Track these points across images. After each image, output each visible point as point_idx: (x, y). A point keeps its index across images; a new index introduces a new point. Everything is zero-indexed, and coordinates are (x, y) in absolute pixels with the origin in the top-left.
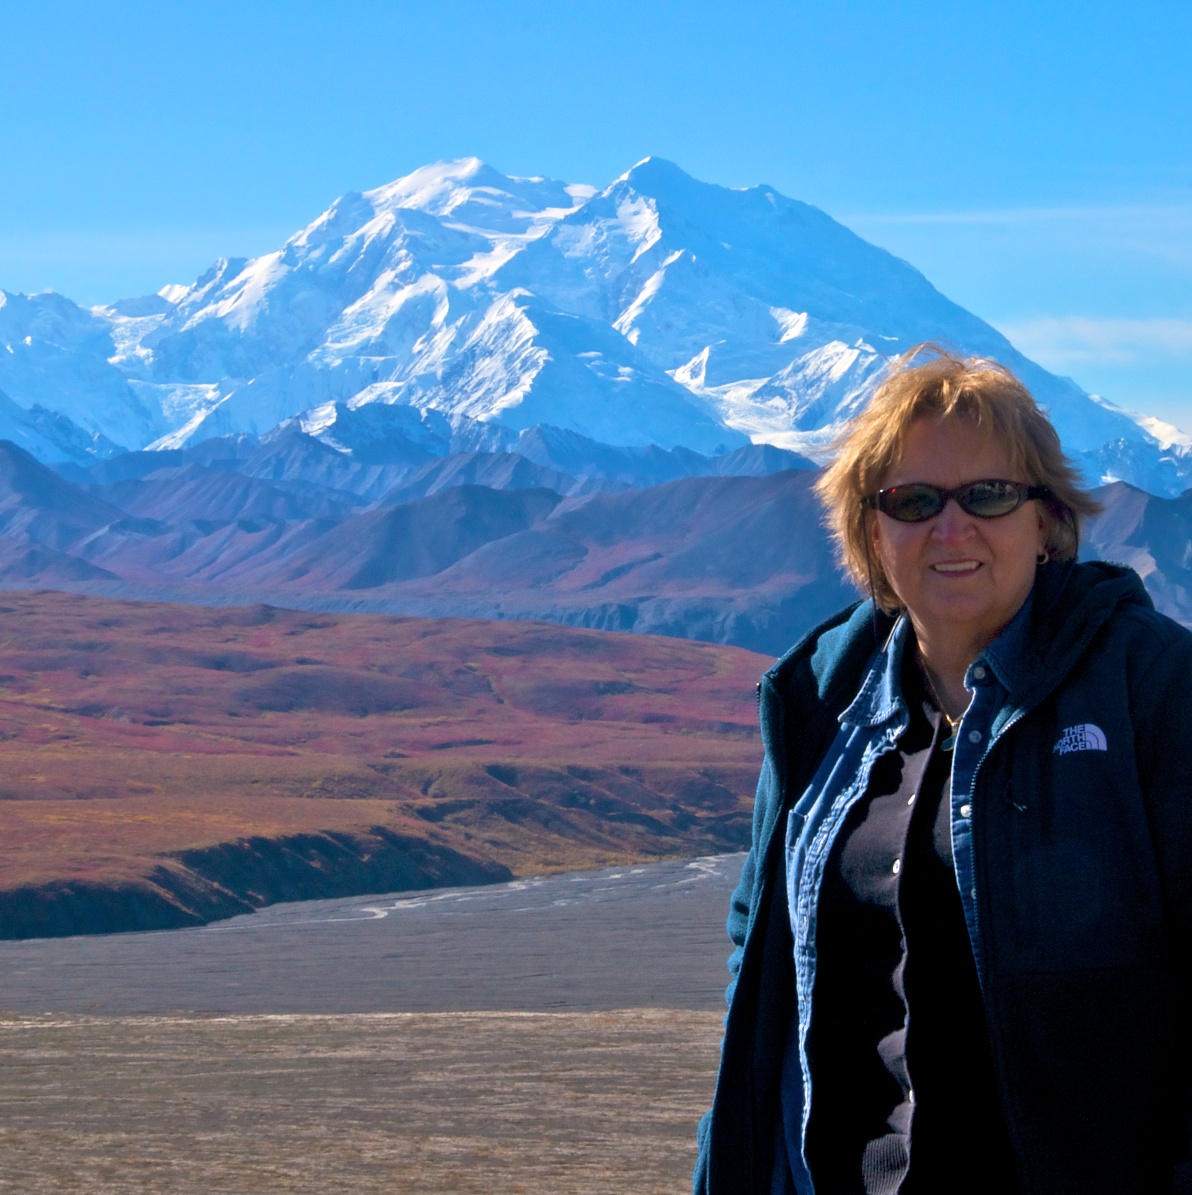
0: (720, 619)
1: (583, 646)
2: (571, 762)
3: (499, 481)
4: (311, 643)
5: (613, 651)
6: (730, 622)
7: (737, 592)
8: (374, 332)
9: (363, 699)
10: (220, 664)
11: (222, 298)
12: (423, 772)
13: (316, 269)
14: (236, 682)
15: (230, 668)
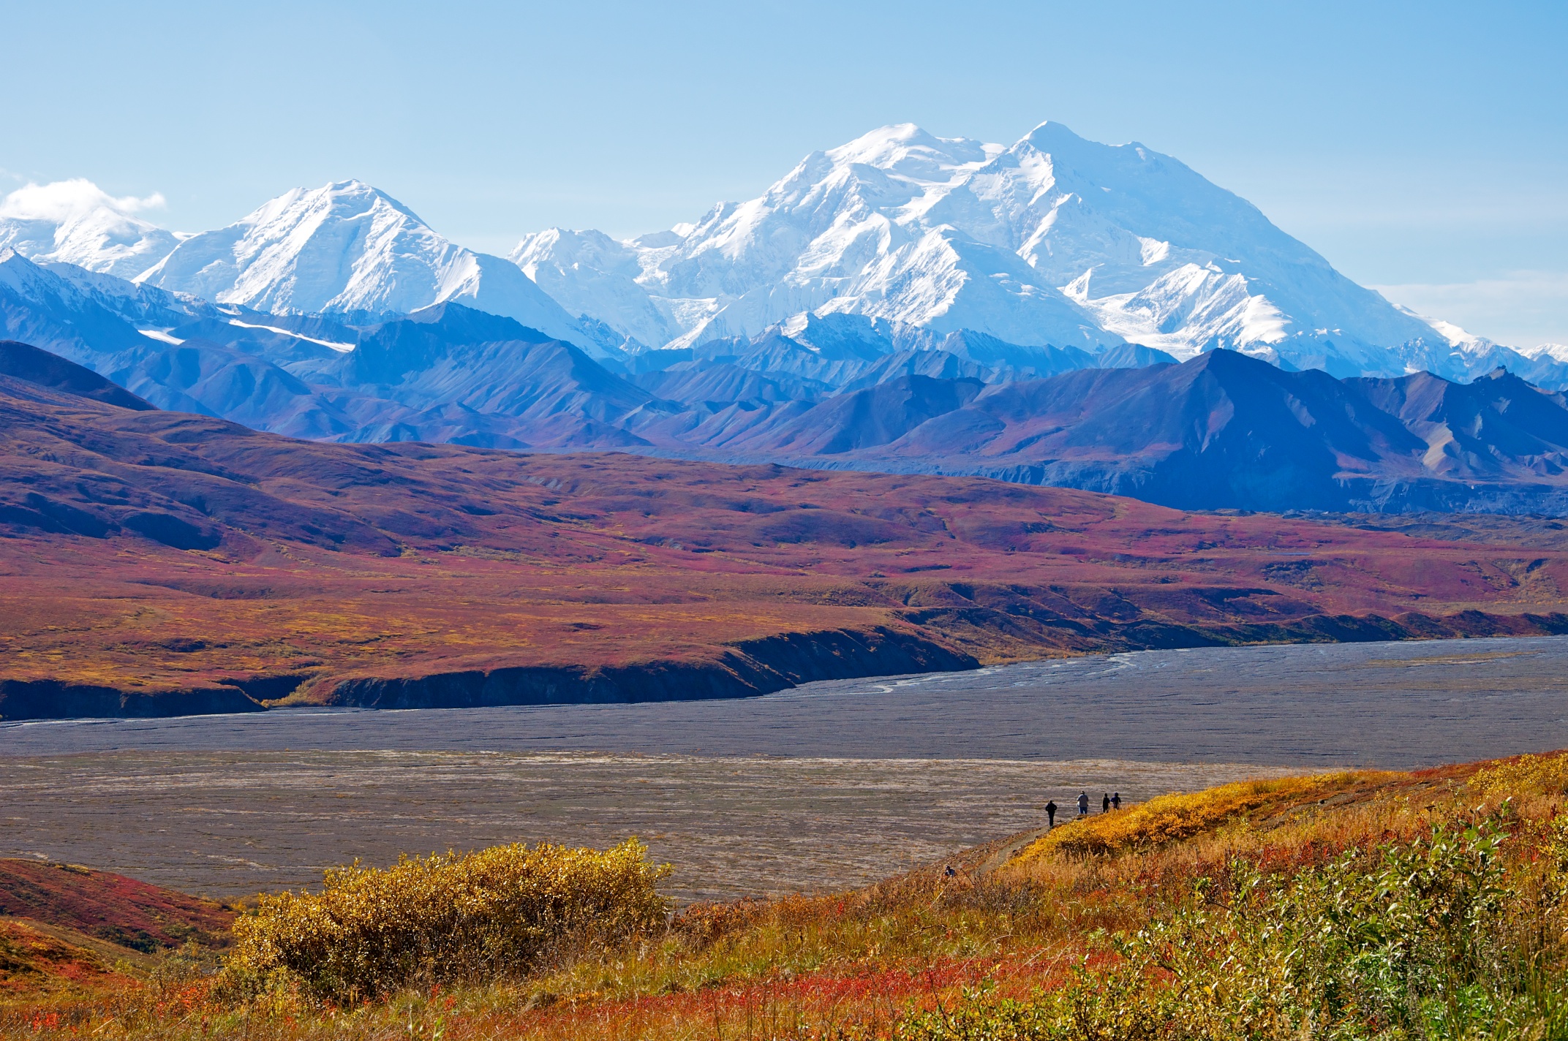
0: (1107, 477)
1: (1015, 495)
2: (1014, 582)
3: (935, 371)
4: (809, 493)
5: (1039, 500)
6: (1115, 480)
7: (1119, 457)
8: (833, 259)
9: (851, 535)
10: (744, 507)
11: (720, 233)
12: (904, 588)
13: (790, 211)
14: (759, 521)
15: (752, 511)
